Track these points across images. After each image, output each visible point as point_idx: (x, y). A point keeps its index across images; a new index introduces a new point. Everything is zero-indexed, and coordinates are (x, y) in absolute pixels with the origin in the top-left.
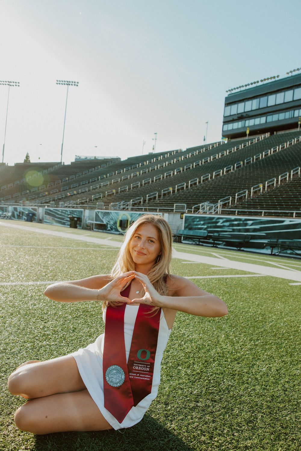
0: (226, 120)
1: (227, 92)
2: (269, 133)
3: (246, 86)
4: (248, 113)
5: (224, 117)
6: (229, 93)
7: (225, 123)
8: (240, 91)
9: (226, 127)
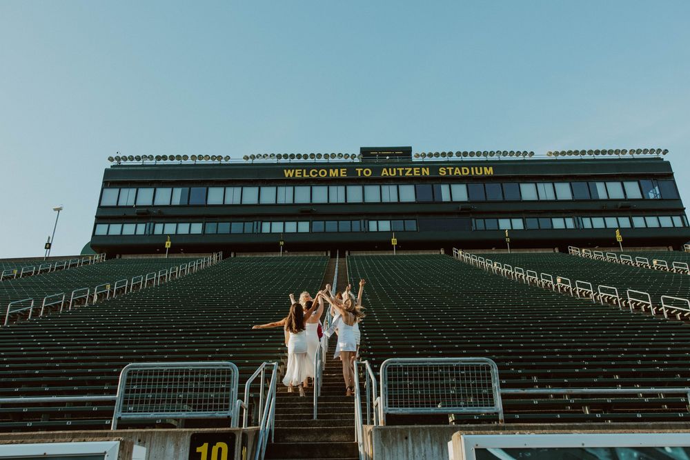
0: (103, 215)
1: (111, 159)
2: (221, 254)
3: (158, 158)
4: (163, 210)
5: (100, 207)
6: (115, 162)
7: (100, 219)
8: (143, 166)
9: (102, 230)
